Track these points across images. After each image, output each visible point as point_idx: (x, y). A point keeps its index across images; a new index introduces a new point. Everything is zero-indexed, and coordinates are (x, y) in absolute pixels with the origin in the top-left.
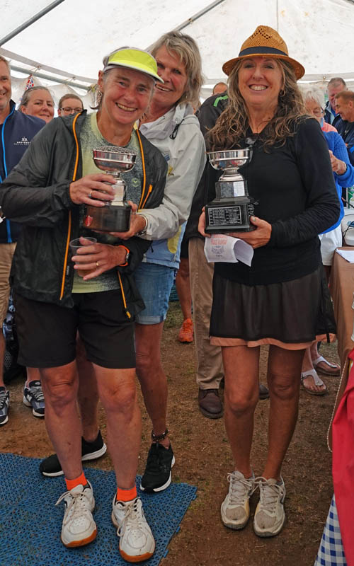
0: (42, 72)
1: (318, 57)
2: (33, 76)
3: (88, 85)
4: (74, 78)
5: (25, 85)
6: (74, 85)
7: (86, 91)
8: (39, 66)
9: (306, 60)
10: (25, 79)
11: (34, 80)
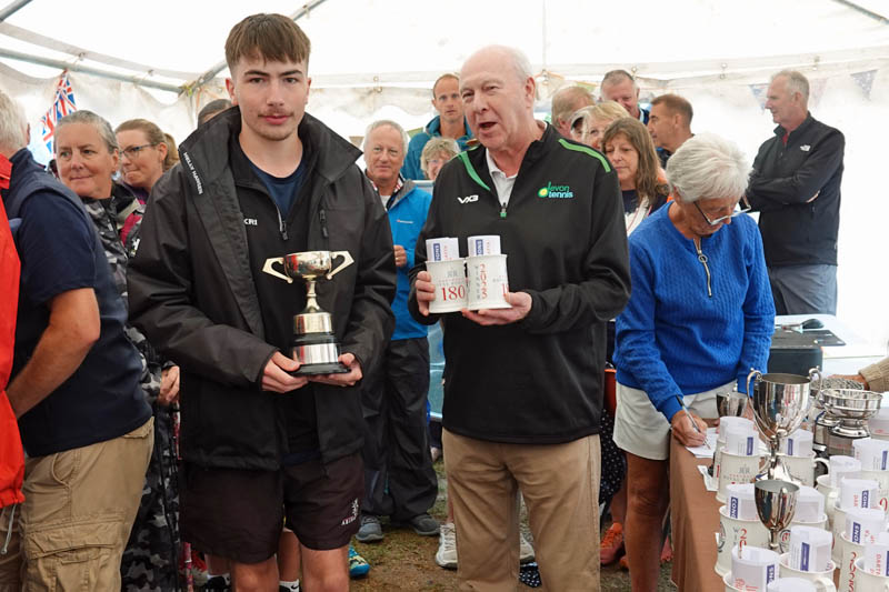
0: (86, 63)
2: (71, 74)
3: (178, 83)
4: (150, 71)
5: (54, 89)
6: (151, 85)
7: (176, 95)
8: (82, 55)
10: (53, 80)
11: (72, 79)
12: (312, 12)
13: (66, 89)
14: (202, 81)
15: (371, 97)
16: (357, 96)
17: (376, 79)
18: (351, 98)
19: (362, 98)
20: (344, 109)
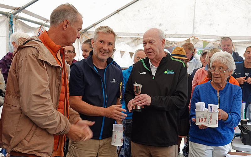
1: (219, 25)
2: (43, 27)
5: (38, 32)
8: (47, 21)
9: (212, 26)
10: (38, 28)
11: (44, 29)
12: (119, 12)
13: (41, 31)
14: (83, 32)
15: (136, 41)
16: (132, 40)
17: (138, 35)
18: (130, 41)
19: (134, 41)
20: (128, 44)
